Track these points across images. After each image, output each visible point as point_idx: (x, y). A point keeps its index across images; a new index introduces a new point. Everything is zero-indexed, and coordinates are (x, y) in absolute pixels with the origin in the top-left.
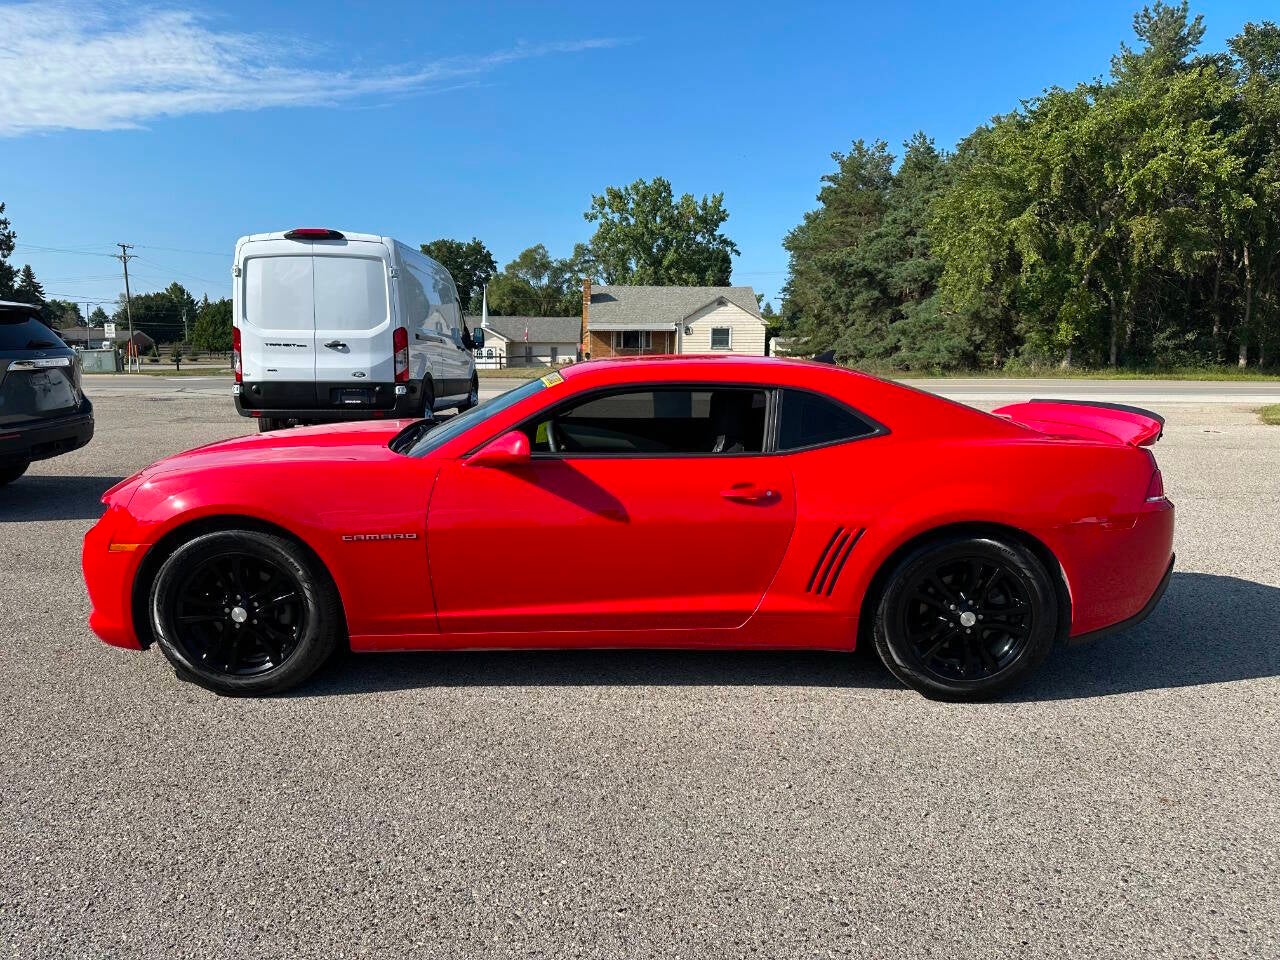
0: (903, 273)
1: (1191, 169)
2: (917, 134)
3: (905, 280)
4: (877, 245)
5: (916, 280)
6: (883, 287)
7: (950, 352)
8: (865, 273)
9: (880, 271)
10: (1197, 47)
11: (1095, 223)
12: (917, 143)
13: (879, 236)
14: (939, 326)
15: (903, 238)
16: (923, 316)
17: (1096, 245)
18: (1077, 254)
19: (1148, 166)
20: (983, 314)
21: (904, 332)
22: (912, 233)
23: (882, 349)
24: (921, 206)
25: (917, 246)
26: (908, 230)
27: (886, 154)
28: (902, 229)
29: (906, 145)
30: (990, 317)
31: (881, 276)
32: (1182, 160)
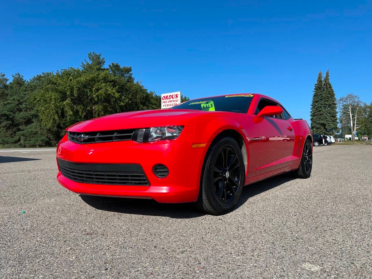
0: (19, 116)
1: (109, 94)
2: (17, 73)
3: (21, 118)
4: (8, 106)
5: (25, 119)
6: (12, 120)
7: (42, 141)
8: (5, 115)
9: (11, 115)
10: (103, 65)
11: (84, 106)
12: (17, 76)
13: (8, 103)
14: (36, 133)
15: (18, 105)
16: (30, 130)
17: (85, 111)
18: (80, 113)
19: (99, 92)
20: (52, 129)
21: (23, 135)
22: (21, 103)
23: (14, 141)
24: (23, 96)
25: (24, 108)
26: (19, 102)
27: (5, 78)
28: (17, 102)
29: (13, 76)
30: (54, 130)
31: (11, 117)
32: (107, 92)
